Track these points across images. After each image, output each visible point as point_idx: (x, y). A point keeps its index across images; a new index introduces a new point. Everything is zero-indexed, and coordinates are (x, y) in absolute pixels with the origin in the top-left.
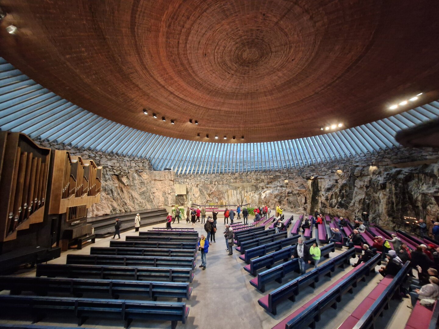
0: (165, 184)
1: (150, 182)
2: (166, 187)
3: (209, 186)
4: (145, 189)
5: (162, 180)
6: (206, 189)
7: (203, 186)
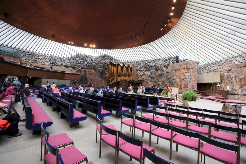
0: (181, 72)
1: (172, 71)
2: (181, 74)
3: (244, 70)
4: (169, 76)
5: (179, 70)
6: (237, 75)
7: (235, 70)
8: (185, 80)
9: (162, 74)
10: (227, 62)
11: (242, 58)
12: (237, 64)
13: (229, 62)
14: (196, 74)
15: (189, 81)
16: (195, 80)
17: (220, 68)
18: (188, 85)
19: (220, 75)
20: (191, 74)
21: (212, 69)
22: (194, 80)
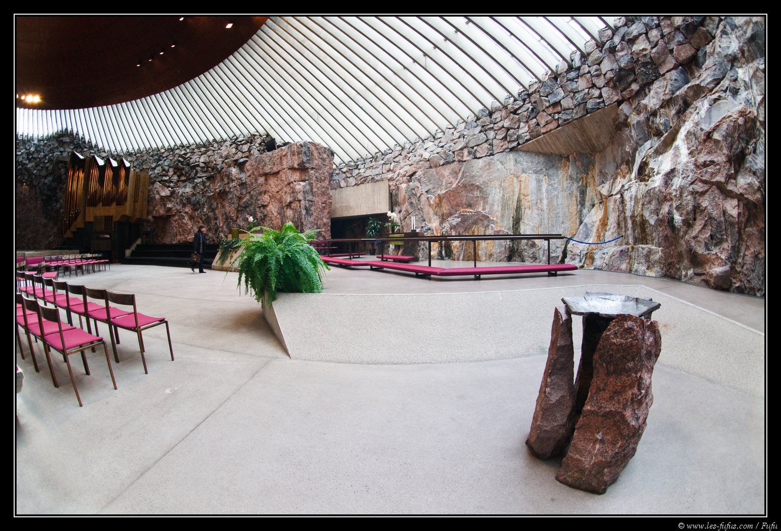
0: (281, 180)
1: (256, 180)
2: (283, 188)
3: (444, 172)
4: (248, 197)
5: (278, 173)
6: (430, 187)
7: (424, 174)
8: (293, 205)
9: (227, 190)
10: (404, 153)
11: (437, 142)
12: (427, 157)
13: (409, 153)
14: (327, 188)
15: (306, 209)
16: (324, 207)
17: (388, 171)
18: (302, 223)
19: (389, 190)
20: (311, 184)
21: (369, 173)
22: (320, 205)
